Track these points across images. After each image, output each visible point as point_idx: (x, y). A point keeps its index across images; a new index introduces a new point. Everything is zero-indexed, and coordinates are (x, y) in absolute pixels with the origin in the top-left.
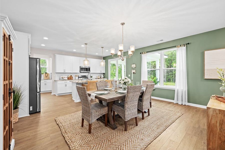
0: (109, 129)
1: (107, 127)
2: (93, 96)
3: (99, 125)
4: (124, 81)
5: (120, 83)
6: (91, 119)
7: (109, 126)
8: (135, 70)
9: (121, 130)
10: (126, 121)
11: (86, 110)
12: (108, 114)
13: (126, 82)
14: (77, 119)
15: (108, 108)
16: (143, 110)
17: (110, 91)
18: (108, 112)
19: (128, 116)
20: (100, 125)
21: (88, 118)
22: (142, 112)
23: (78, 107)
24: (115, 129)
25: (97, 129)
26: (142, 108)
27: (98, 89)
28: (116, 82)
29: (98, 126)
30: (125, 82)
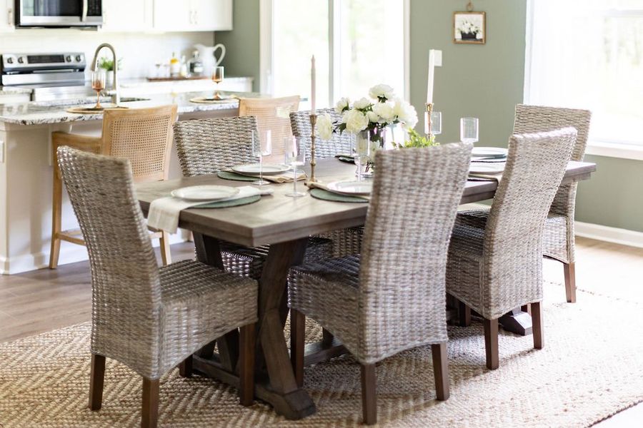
0: (266, 420)
1: (254, 409)
2: (167, 214)
3: (202, 401)
4: (372, 116)
5: (343, 127)
6: (155, 352)
7: (265, 403)
8: (480, 17)
9: (339, 420)
10: (371, 361)
11: (126, 296)
12: (258, 326)
13: (385, 124)
14: (49, 374)
15: (259, 290)
16: (488, 306)
17: (272, 182)
18: (259, 314)
19: (380, 337)
20: (208, 399)
21: (138, 346)
22: (486, 323)
23: (33, 306)
24: (300, 418)
25: (189, 418)
26: (488, 295)
27: (193, 170)
28: (313, 124)
29: (196, 404)
30: (372, 125)
